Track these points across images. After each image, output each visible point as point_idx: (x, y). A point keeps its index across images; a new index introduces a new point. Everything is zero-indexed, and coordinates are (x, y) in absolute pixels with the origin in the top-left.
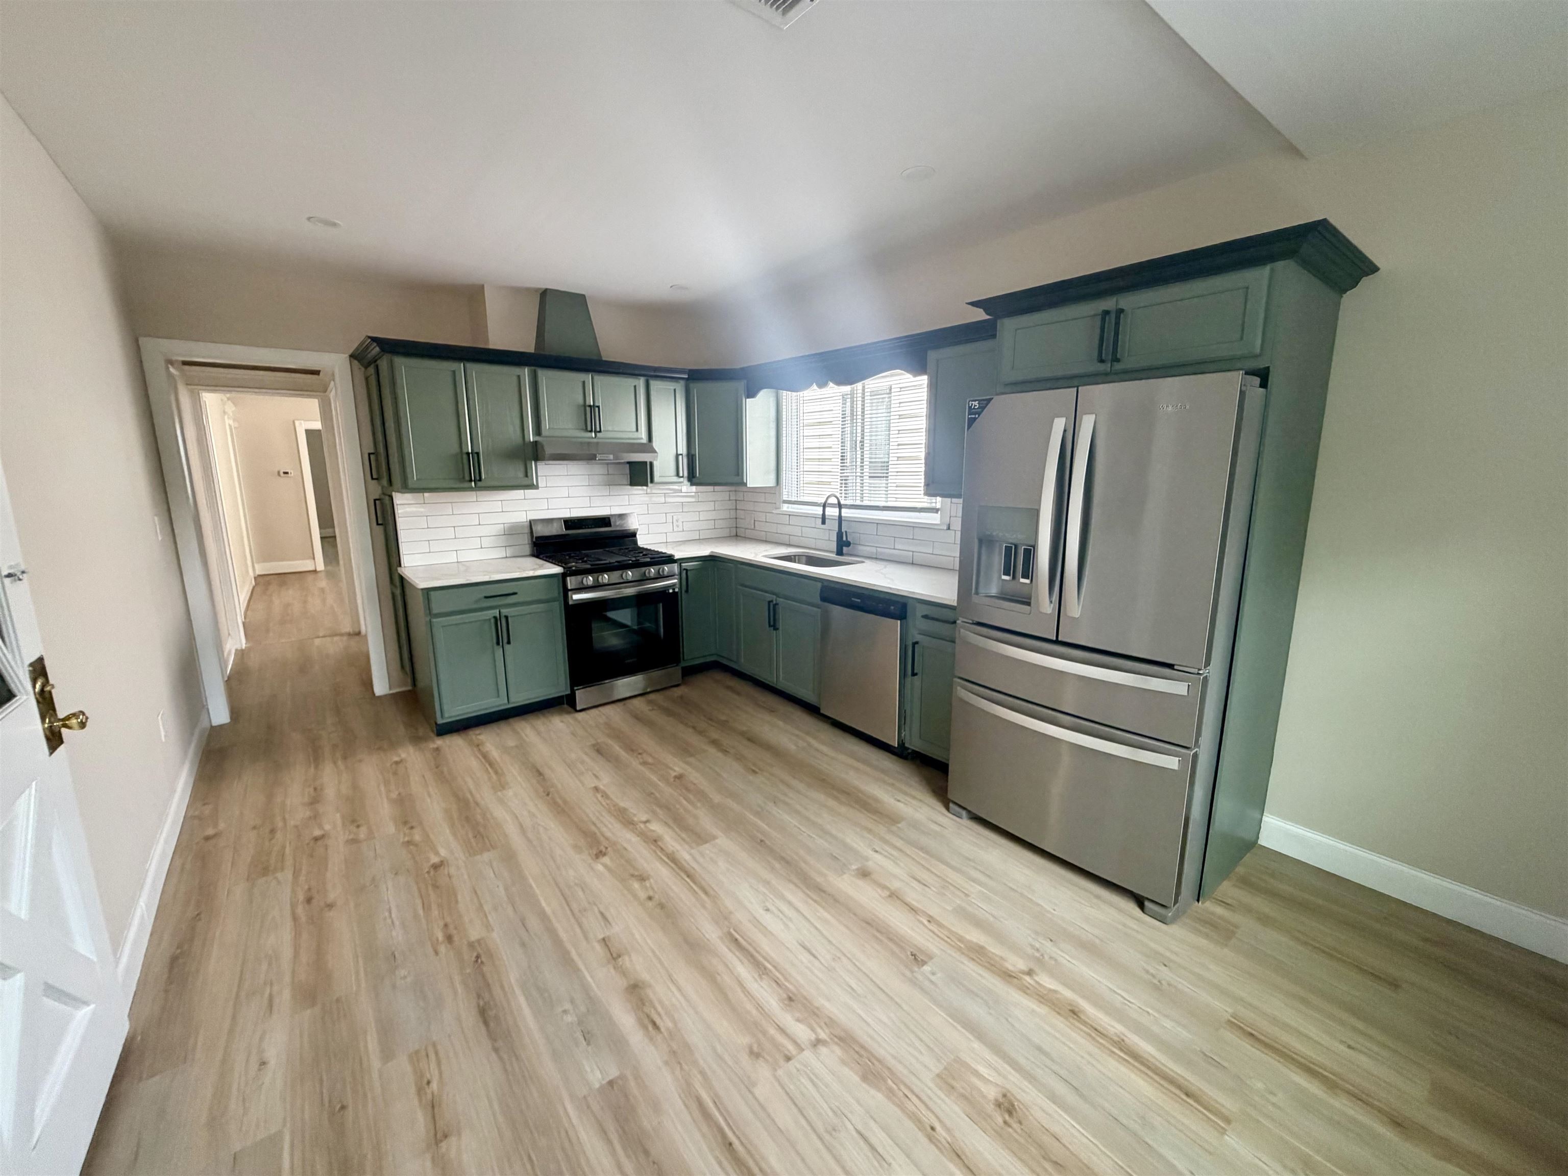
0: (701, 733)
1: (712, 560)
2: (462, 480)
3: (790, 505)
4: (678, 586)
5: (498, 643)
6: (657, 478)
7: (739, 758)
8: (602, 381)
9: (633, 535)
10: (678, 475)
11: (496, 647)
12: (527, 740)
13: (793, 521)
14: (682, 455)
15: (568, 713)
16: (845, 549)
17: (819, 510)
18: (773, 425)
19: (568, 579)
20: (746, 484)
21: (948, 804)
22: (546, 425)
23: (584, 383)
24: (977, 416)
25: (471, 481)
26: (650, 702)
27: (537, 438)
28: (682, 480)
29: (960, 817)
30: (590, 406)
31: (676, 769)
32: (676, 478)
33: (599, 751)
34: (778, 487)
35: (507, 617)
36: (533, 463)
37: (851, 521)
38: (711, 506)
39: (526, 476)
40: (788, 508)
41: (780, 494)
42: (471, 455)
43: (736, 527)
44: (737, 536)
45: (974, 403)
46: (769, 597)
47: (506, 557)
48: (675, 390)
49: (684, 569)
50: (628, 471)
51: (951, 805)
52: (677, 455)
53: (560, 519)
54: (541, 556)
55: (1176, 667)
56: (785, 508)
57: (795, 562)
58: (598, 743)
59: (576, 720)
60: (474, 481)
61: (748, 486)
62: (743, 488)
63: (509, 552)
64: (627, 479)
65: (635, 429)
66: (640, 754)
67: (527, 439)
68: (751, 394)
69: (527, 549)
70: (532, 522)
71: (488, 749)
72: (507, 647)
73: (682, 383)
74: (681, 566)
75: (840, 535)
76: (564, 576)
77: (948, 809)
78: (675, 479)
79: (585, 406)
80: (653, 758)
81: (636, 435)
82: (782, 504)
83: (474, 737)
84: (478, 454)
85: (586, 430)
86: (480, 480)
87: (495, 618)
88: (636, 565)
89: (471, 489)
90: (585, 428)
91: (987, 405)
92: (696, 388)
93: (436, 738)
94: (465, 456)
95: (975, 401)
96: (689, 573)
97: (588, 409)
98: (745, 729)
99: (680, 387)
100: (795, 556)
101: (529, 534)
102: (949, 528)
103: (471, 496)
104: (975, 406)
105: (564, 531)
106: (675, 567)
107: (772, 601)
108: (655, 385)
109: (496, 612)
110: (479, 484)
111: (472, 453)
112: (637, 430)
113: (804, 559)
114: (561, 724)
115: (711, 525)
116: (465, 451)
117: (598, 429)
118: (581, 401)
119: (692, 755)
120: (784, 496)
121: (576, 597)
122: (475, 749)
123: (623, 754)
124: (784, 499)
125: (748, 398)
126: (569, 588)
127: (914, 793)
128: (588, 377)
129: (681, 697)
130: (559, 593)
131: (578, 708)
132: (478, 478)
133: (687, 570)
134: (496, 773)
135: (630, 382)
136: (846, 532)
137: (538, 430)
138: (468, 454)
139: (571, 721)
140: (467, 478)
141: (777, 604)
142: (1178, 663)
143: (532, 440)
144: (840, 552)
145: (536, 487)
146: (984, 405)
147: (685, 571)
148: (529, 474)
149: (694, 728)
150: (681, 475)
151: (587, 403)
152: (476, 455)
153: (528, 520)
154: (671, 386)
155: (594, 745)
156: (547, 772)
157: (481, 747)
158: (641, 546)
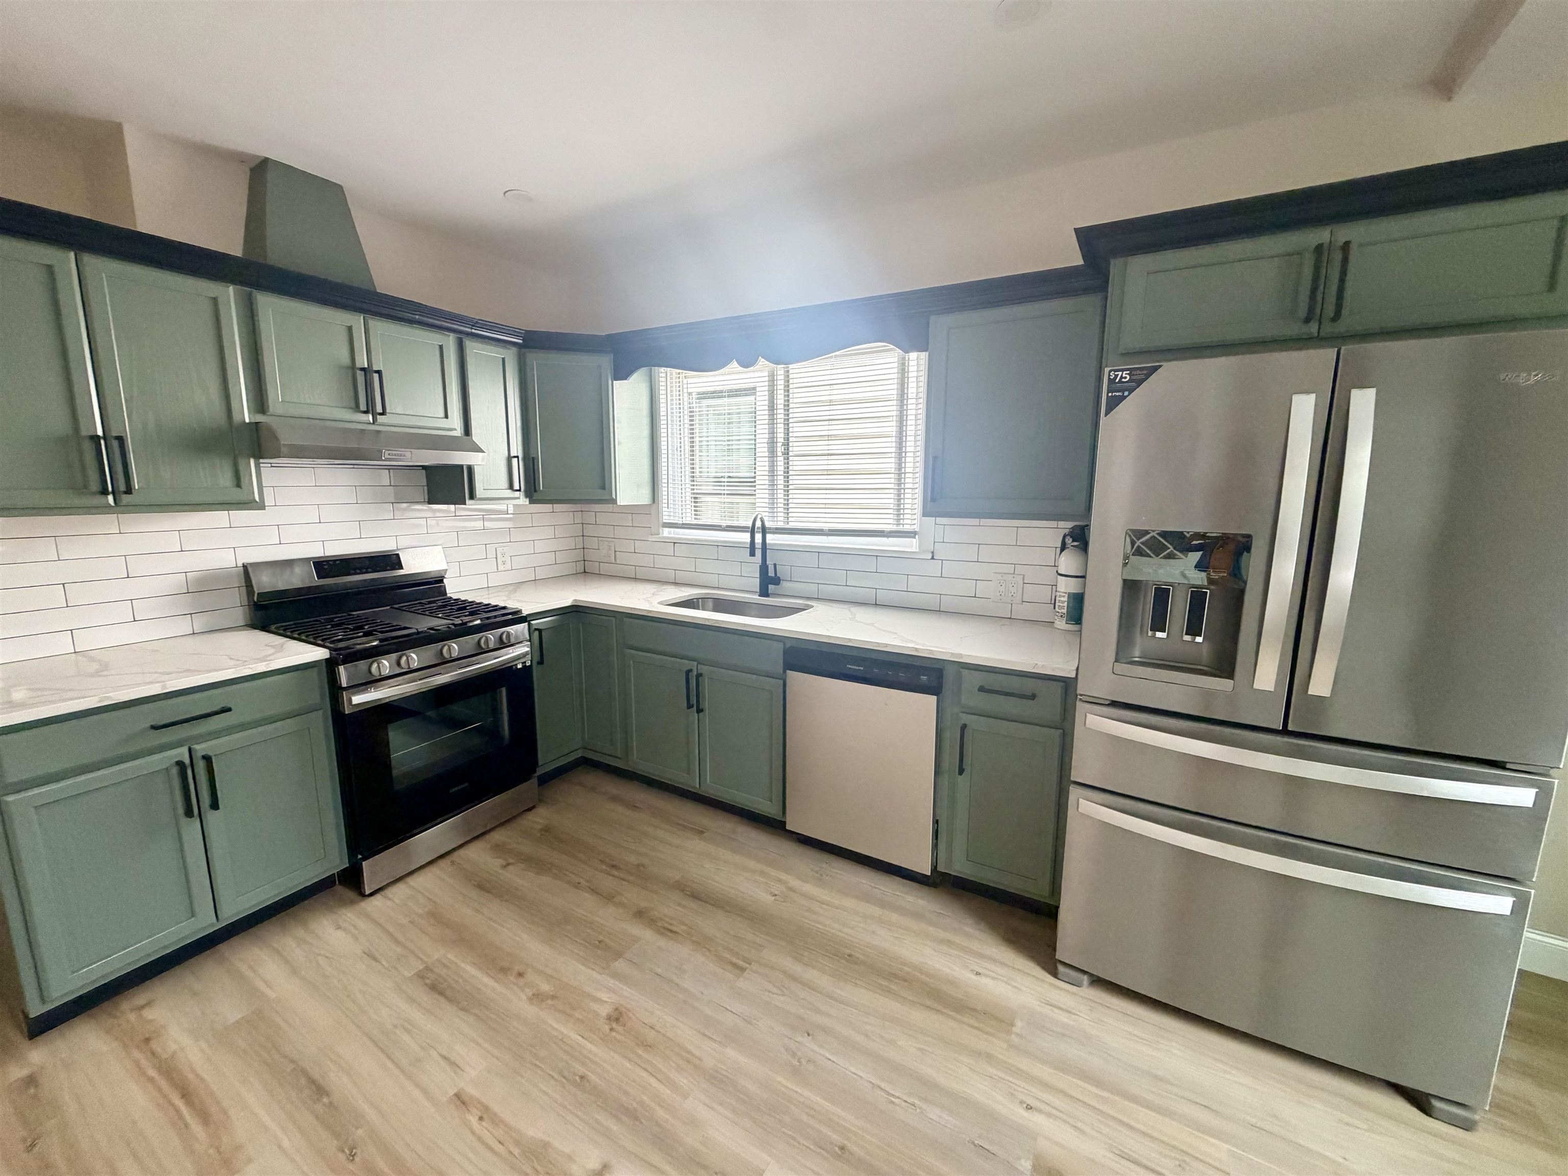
0: (609, 898)
1: (576, 611)
2: (82, 490)
3: (672, 530)
4: (529, 657)
5: (189, 813)
6: (479, 492)
7: (702, 943)
8: (381, 328)
9: (439, 580)
10: (511, 487)
11: (184, 820)
12: (271, 994)
13: (680, 550)
14: (517, 457)
15: (352, 902)
16: (771, 587)
17: (746, 537)
18: (646, 421)
19: (341, 668)
20: (614, 501)
21: (1056, 968)
22: (276, 394)
23: (350, 329)
24: (1126, 393)
25: (105, 492)
26: (499, 849)
27: (260, 418)
28: (517, 494)
29: (1079, 985)
30: (363, 369)
31: (604, 996)
32: (509, 491)
33: (435, 988)
34: (654, 506)
35: (207, 759)
36: (252, 461)
37: (780, 549)
38: (549, 532)
39: (239, 485)
40: (670, 533)
41: (658, 513)
42: (102, 442)
43: (584, 560)
44: (585, 572)
45: (1120, 373)
46: (687, 664)
47: (194, 633)
48: (503, 360)
49: (536, 629)
50: (424, 482)
51: (1061, 968)
52: (510, 459)
53: (308, 560)
54: (273, 628)
55: (1508, 766)
56: (666, 532)
57: (698, 609)
58: (427, 968)
59: (367, 916)
60: (113, 493)
61: (618, 504)
62: (609, 507)
63: (200, 623)
64: (423, 494)
65: (442, 415)
66: (520, 975)
67: (236, 418)
68: (622, 373)
69: (239, 614)
70: (250, 569)
71: (173, 1047)
72: (211, 817)
73: (514, 350)
74: (529, 625)
75: (764, 568)
76: (331, 665)
77: (1055, 974)
78: (508, 493)
79: (353, 366)
80: (549, 978)
81: (444, 423)
82: (661, 529)
83: (132, 1017)
84: (121, 440)
85: (357, 408)
86: (129, 490)
87: (180, 764)
88: (463, 631)
89: (105, 509)
90: (353, 405)
91: (1148, 376)
92: (536, 359)
93: (25, 1043)
94: (88, 447)
95: (1122, 370)
96: (543, 633)
97: (360, 376)
98: (678, 876)
99: (510, 355)
100: (698, 599)
101: (244, 590)
102: (933, 558)
103: (108, 523)
104: (1122, 377)
105: (315, 580)
106: (522, 627)
107: (691, 671)
108: (473, 348)
109: (182, 753)
110: (126, 499)
111: (105, 438)
112: (446, 417)
113: (710, 604)
114: (340, 934)
115: (550, 558)
116: (85, 432)
117: (379, 409)
118: (345, 359)
119: (618, 955)
120: (664, 518)
121: (357, 699)
122: (137, 1055)
123: (486, 983)
124: (664, 521)
125: (616, 379)
126: (344, 684)
127: (975, 946)
128: (357, 321)
129: (546, 830)
130: (322, 696)
131: (367, 892)
132: (122, 487)
133: (540, 631)
134: (204, 1117)
135: (434, 338)
136: (775, 565)
137: (260, 402)
138: (95, 439)
139: (362, 924)
140: (95, 486)
141: (699, 675)
142: (1511, 761)
143: (247, 420)
144: (764, 593)
145: (261, 506)
146: (1143, 377)
147: (537, 633)
148: (244, 481)
149: (594, 891)
150: (516, 487)
151: (359, 364)
152: (115, 444)
153: (240, 564)
154: (497, 353)
155: (420, 976)
156: (336, 1080)
157: (154, 1045)
158: (455, 597)
